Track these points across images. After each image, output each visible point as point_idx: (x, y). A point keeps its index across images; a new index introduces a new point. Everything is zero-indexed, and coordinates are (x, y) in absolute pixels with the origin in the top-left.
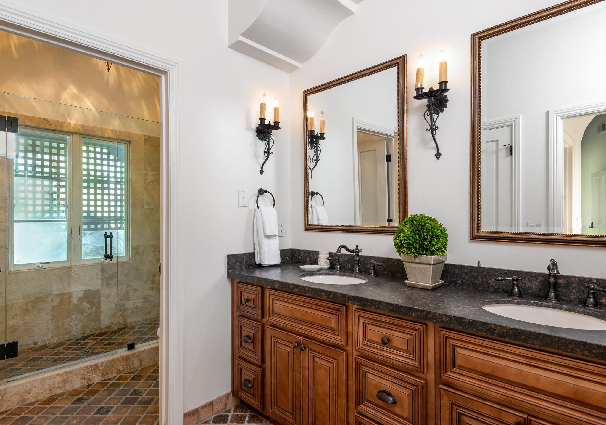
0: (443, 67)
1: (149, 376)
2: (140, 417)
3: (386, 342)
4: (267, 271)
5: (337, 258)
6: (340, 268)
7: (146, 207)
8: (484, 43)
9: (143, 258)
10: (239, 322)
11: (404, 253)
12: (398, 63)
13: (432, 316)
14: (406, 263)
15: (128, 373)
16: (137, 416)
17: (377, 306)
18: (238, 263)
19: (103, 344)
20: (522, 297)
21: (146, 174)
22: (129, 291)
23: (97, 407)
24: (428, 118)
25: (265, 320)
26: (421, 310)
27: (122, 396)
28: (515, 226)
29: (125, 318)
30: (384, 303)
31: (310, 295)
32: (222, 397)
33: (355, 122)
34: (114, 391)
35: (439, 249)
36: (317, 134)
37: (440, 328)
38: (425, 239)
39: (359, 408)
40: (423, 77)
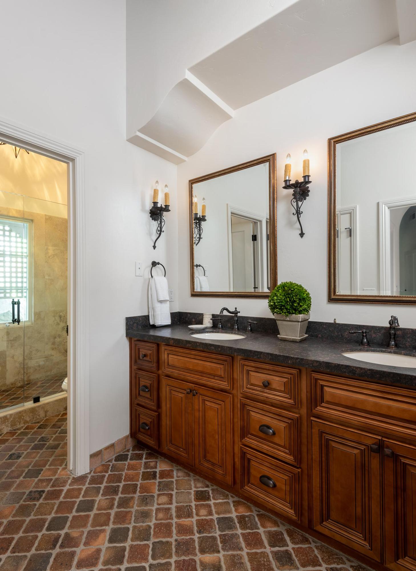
0: (306, 164)
1: (54, 425)
2: (49, 460)
3: (267, 385)
4: (160, 330)
5: (219, 318)
6: (222, 327)
7: (47, 277)
8: (338, 146)
9: (44, 322)
10: (137, 375)
11: (277, 313)
12: (269, 159)
13: (305, 362)
14: (279, 321)
15: (34, 423)
16: (46, 460)
17: (259, 356)
18: (135, 324)
19: (9, 399)
20: (370, 346)
21: (47, 249)
22: (32, 352)
23: (9, 454)
24: (295, 204)
25: (160, 372)
26: (296, 358)
27: (30, 443)
28: (354, 290)
29: (28, 375)
30: (265, 353)
31: (201, 349)
32: (122, 439)
33: (229, 208)
34: (23, 439)
35: (305, 309)
36: (200, 217)
37: (311, 371)
38: (295, 301)
39: (243, 440)
40: (290, 172)
